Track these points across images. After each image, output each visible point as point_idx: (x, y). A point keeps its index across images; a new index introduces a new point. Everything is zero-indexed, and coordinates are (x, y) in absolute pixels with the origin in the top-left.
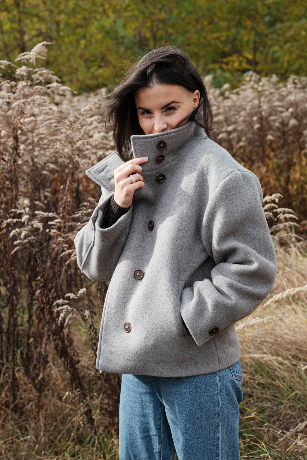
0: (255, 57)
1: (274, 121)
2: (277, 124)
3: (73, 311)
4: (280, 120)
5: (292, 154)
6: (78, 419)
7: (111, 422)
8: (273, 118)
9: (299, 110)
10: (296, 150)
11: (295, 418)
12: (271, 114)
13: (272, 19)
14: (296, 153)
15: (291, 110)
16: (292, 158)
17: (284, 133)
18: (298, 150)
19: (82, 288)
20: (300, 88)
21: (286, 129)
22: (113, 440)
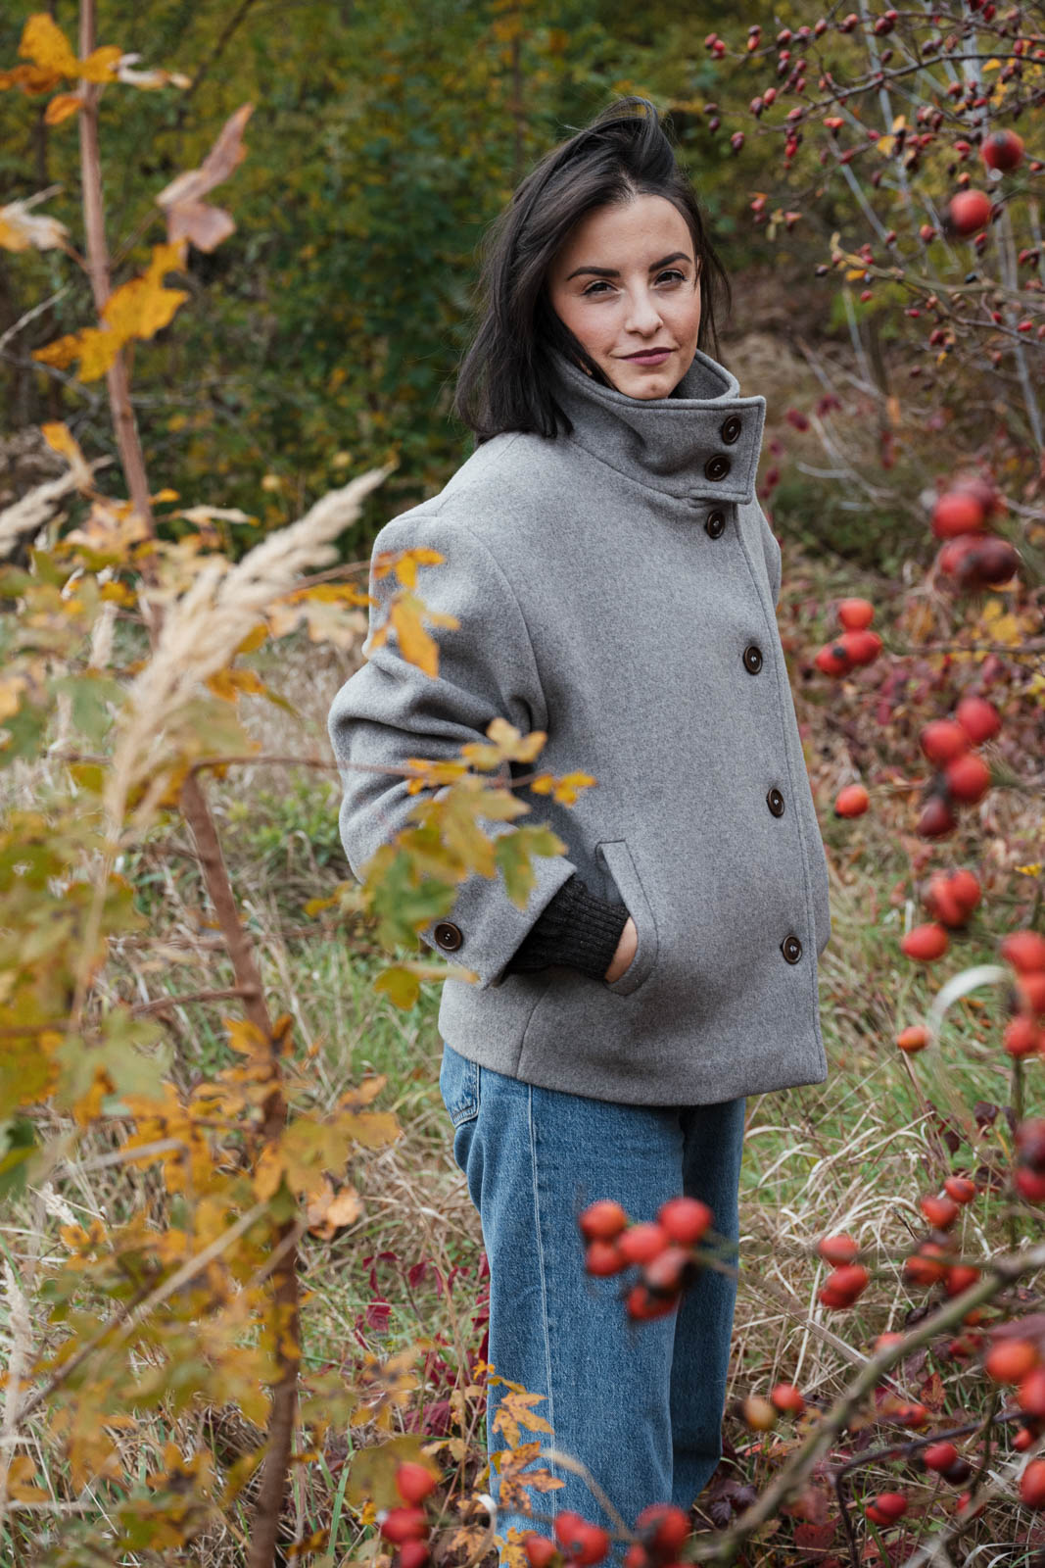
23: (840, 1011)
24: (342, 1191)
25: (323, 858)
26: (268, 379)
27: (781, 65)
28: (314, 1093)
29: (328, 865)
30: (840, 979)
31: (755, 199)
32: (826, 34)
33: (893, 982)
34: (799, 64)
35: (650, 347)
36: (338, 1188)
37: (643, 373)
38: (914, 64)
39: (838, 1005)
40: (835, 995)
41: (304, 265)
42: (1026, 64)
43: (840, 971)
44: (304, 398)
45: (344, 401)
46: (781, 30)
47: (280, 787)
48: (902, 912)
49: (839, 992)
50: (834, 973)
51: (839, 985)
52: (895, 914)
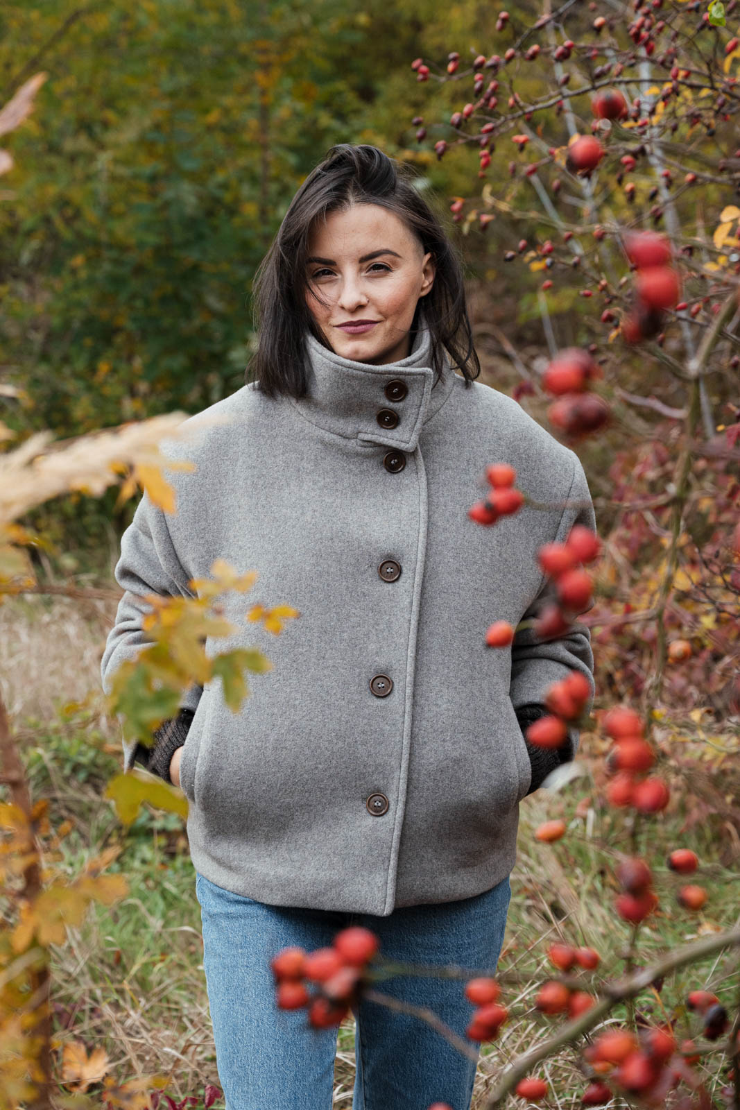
23: (530, 902)
24: (95, 1053)
25: (82, 776)
26: (42, 370)
27: (477, 85)
28: (71, 969)
29: (87, 781)
30: (532, 876)
31: (454, 203)
32: (513, 62)
33: (577, 878)
34: (492, 85)
35: (355, 319)
36: (90, 1051)
37: (350, 339)
38: (588, 86)
39: (528, 898)
40: (526, 889)
41: (74, 272)
42: (682, 88)
43: (531, 869)
44: (71, 386)
45: (108, 391)
46: (476, 57)
47: (46, 714)
48: (585, 819)
49: (530, 887)
50: (525, 870)
51: (530, 881)
52: (578, 821)
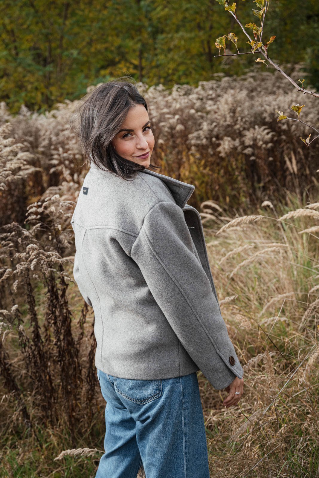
0: (141, 62)
1: (164, 126)
2: (166, 129)
3: (8, 326)
4: (168, 125)
5: (182, 154)
6: (15, 415)
7: (45, 414)
8: (162, 124)
9: (184, 116)
10: (184, 150)
11: (204, 393)
12: (160, 121)
13: (154, 29)
14: (184, 153)
15: (177, 117)
16: (182, 158)
17: (173, 136)
18: (187, 151)
19: (14, 305)
20: (184, 95)
21: (174, 132)
22: (47, 430)
